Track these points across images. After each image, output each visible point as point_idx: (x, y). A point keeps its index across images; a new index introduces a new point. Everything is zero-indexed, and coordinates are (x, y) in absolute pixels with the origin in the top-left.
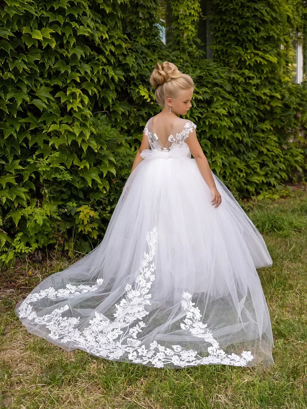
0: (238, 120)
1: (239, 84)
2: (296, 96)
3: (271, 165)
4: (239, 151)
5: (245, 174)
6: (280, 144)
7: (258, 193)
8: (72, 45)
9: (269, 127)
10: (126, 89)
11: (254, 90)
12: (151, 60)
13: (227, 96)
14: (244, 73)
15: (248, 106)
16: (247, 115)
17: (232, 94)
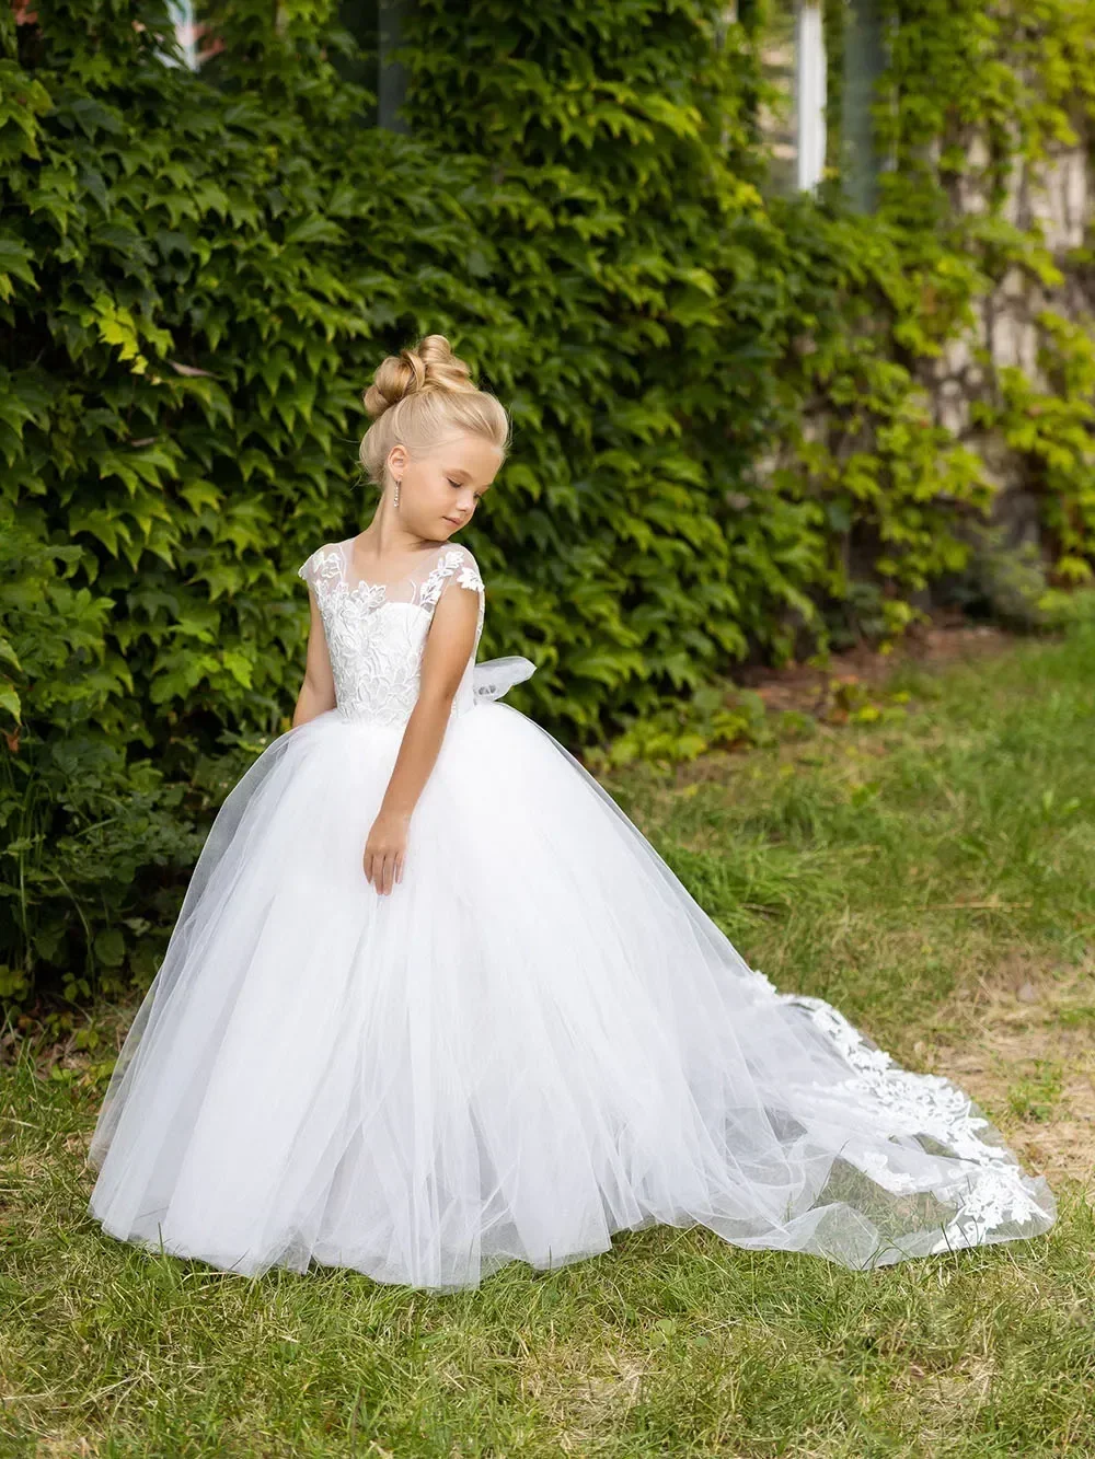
0: (526, 411)
1: (527, 236)
2: (788, 265)
3: (671, 595)
4: (530, 542)
5: (553, 652)
6: (714, 493)
7: (615, 731)
9: (662, 420)
10: (42, 318)
11: (595, 268)
12: (142, 171)
13: (478, 303)
14: (550, 185)
15: (571, 336)
16: (563, 379)
17: (497, 284)
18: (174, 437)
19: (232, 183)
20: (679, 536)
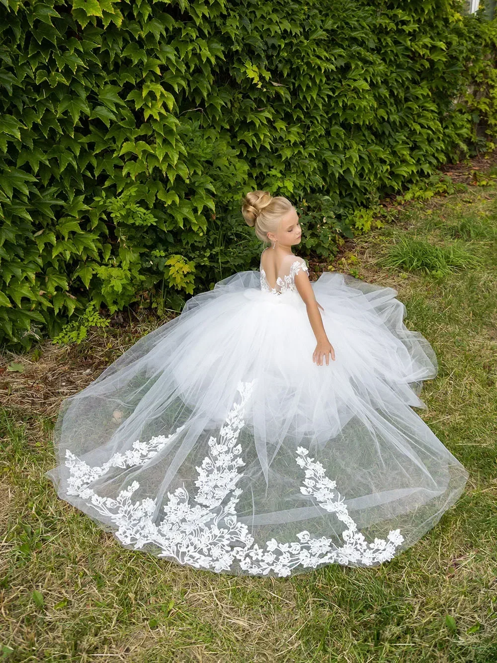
0: (385, 92)
1: (387, 33)
2: (467, 38)
3: (425, 147)
4: (384, 133)
5: (389, 167)
6: (440, 113)
7: (406, 189)
8: (146, 18)
10: (228, 70)
11: (409, 43)
12: (262, 17)
13: (371, 57)
14: (395, 16)
15: (399, 66)
16: (396, 80)
17: (378, 50)
18: (272, 106)
19: (292, 19)
20: (429, 128)
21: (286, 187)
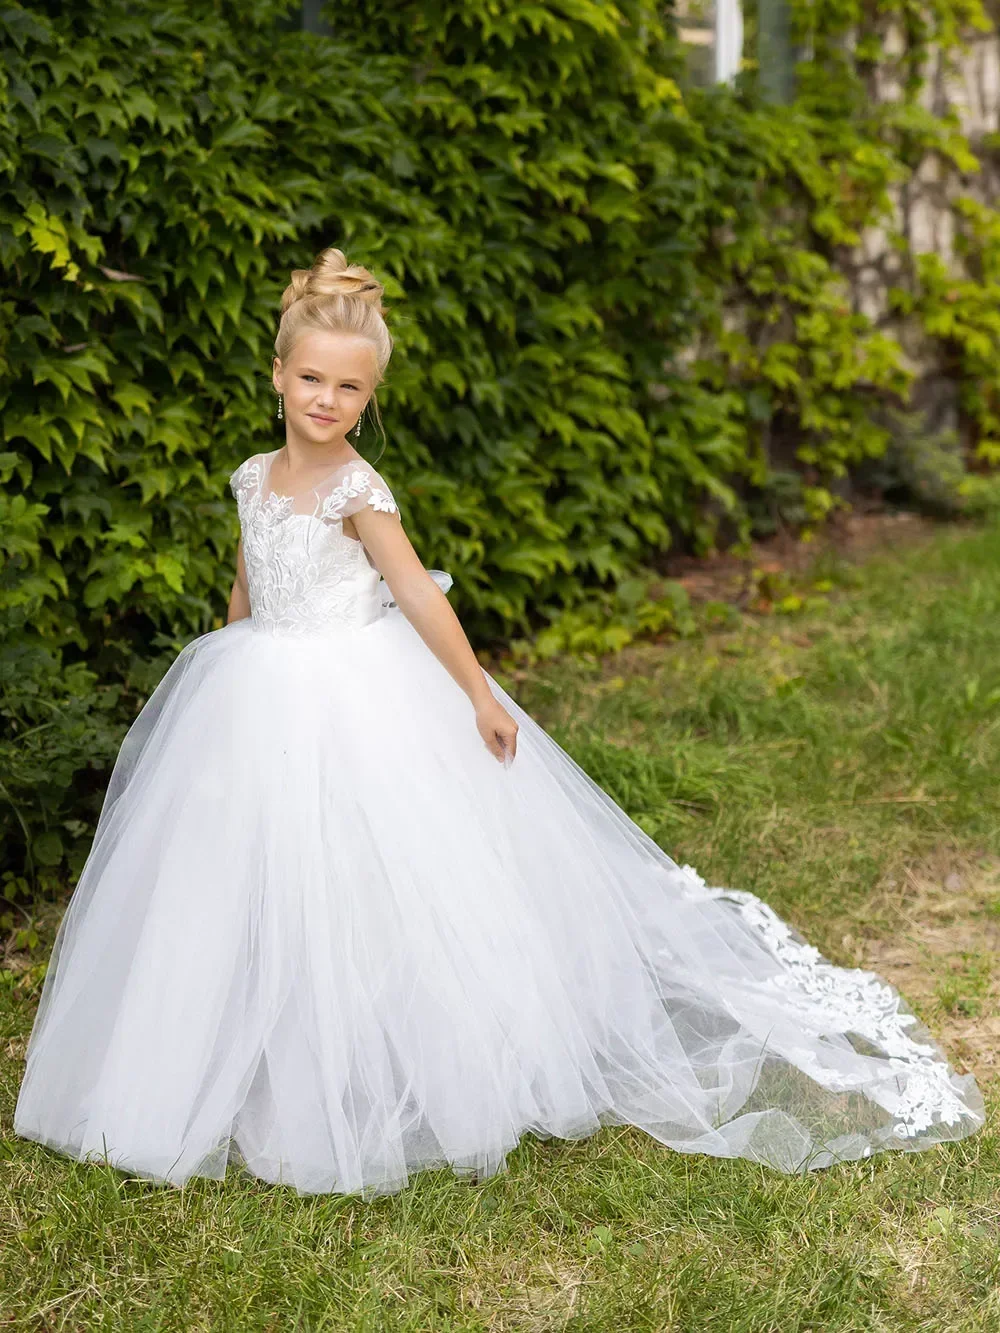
0: (450, 309)
1: (450, 135)
2: (707, 157)
3: (595, 487)
4: (456, 439)
5: (479, 547)
6: (636, 386)
7: (540, 623)
9: (584, 315)
11: (518, 165)
12: (71, 80)
13: (402, 203)
14: (471, 84)
15: (493, 234)
16: (487, 276)
17: (420, 184)
18: (105, 342)
19: (160, 89)
20: (602, 429)
21: (160, 578)
